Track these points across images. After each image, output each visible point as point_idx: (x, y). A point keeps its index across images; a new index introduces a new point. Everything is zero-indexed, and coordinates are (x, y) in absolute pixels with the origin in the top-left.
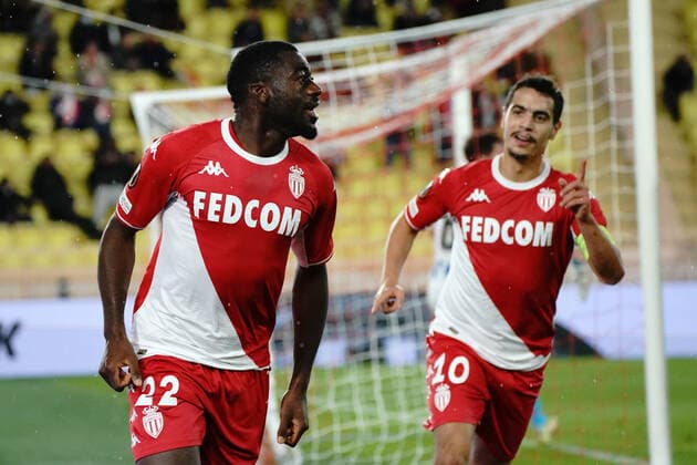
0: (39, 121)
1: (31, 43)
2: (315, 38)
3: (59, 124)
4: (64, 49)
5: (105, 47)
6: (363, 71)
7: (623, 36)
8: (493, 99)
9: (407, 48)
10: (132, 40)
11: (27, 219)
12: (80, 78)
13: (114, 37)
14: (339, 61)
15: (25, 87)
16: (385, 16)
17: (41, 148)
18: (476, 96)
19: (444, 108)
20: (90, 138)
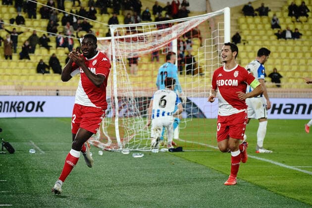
0: (52, 44)
1: (50, 21)
2: (132, 23)
3: (58, 45)
4: (60, 23)
5: (72, 23)
6: (146, 33)
7: (222, 26)
8: (184, 43)
9: (160, 27)
10: (80, 21)
11: (48, 72)
12: (64, 32)
13: (75, 20)
14: (140, 30)
15: (49, 34)
16: (153, 18)
17: (52, 52)
18: (179, 42)
19: (170, 45)
20: (67, 49)
